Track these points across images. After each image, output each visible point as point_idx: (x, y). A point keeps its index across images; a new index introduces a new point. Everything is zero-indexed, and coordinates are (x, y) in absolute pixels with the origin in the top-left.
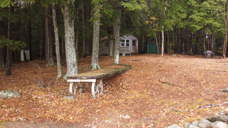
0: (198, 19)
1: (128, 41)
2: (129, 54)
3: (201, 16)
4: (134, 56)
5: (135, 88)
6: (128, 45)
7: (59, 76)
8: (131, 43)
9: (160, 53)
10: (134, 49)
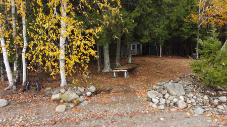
0: (186, 31)
1: (134, 46)
2: (134, 56)
3: (188, 29)
4: (139, 58)
5: (144, 75)
6: (134, 48)
7: (99, 70)
8: (136, 47)
9: (159, 55)
10: (139, 51)
